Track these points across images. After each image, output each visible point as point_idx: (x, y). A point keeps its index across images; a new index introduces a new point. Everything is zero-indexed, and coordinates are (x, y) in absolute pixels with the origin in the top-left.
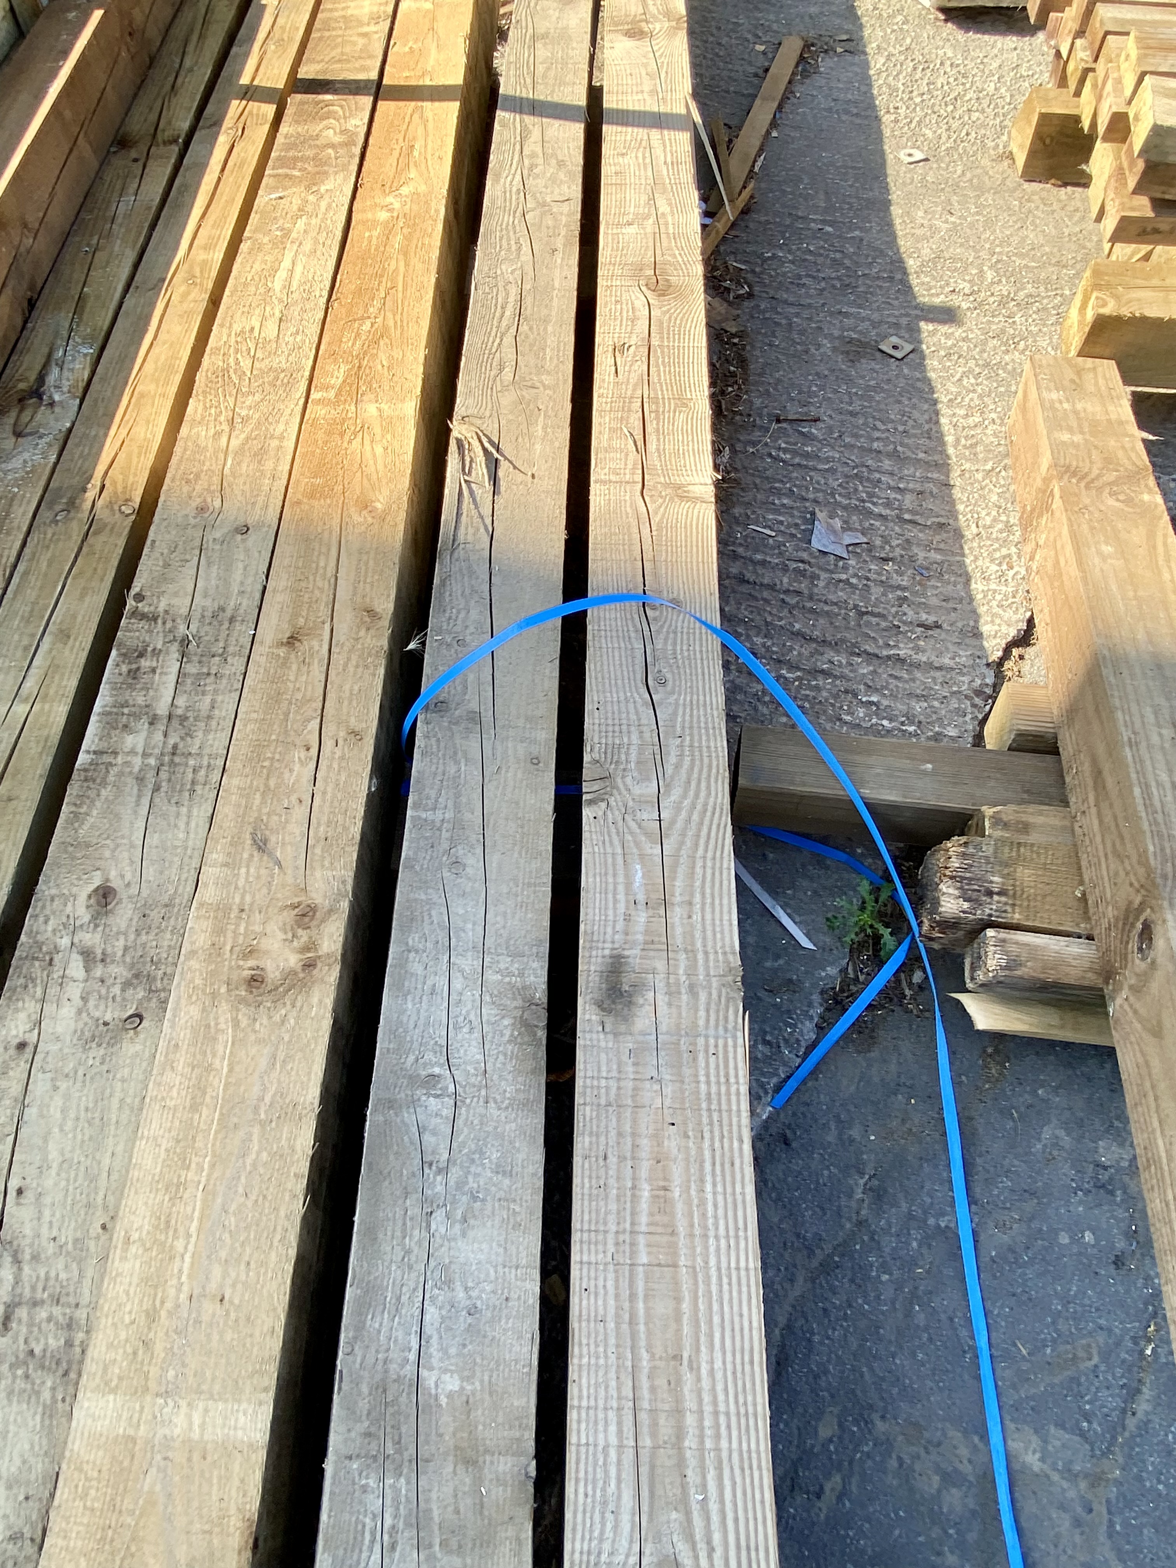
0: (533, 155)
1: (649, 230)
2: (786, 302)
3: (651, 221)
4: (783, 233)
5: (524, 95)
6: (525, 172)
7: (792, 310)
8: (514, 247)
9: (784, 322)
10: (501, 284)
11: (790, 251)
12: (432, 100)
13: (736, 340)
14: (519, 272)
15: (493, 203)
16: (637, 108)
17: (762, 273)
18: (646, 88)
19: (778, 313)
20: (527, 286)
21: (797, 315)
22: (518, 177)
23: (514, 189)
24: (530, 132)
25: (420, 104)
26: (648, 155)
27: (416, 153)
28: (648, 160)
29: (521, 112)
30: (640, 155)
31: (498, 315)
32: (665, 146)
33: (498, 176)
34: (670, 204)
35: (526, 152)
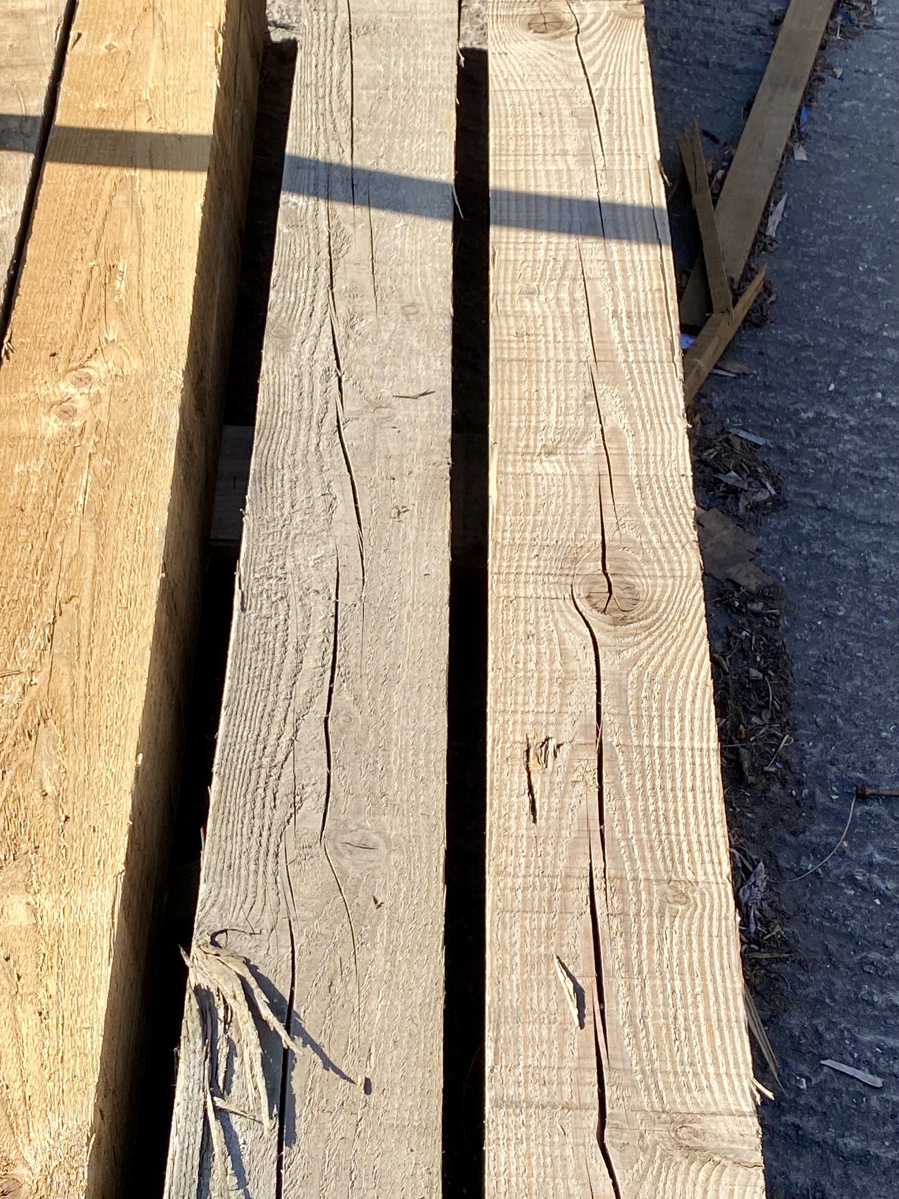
0: (353, 294)
1: (589, 468)
2: (851, 518)
3: (592, 444)
4: (834, 369)
5: (335, 159)
6: (340, 331)
7: (865, 537)
8: (320, 506)
9: (851, 563)
10: (294, 591)
11: (851, 408)
12: (152, 166)
13: (758, 606)
14: (330, 564)
15: (274, 403)
16: (555, 191)
17: (798, 453)
18: (572, 146)
19: (837, 543)
20: (347, 597)
21: (877, 548)
22: (326, 343)
23: (319, 369)
24: (346, 239)
25: (128, 173)
26: (579, 294)
27: (120, 285)
28: (581, 308)
29: (328, 198)
30: (564, 295)
31: (288, 667)
32: (613, 278)
33: (285, 338)
34: (629, 409)
35: (340, 285)
